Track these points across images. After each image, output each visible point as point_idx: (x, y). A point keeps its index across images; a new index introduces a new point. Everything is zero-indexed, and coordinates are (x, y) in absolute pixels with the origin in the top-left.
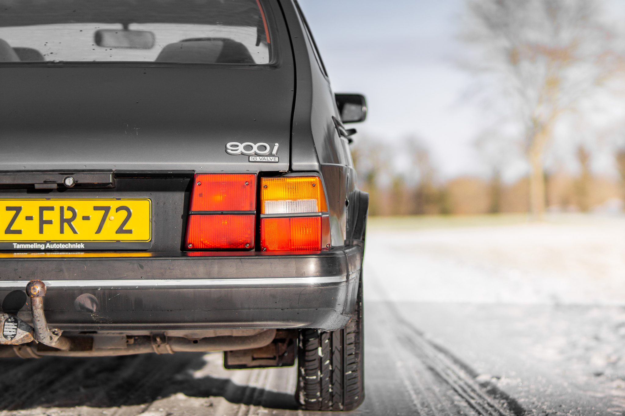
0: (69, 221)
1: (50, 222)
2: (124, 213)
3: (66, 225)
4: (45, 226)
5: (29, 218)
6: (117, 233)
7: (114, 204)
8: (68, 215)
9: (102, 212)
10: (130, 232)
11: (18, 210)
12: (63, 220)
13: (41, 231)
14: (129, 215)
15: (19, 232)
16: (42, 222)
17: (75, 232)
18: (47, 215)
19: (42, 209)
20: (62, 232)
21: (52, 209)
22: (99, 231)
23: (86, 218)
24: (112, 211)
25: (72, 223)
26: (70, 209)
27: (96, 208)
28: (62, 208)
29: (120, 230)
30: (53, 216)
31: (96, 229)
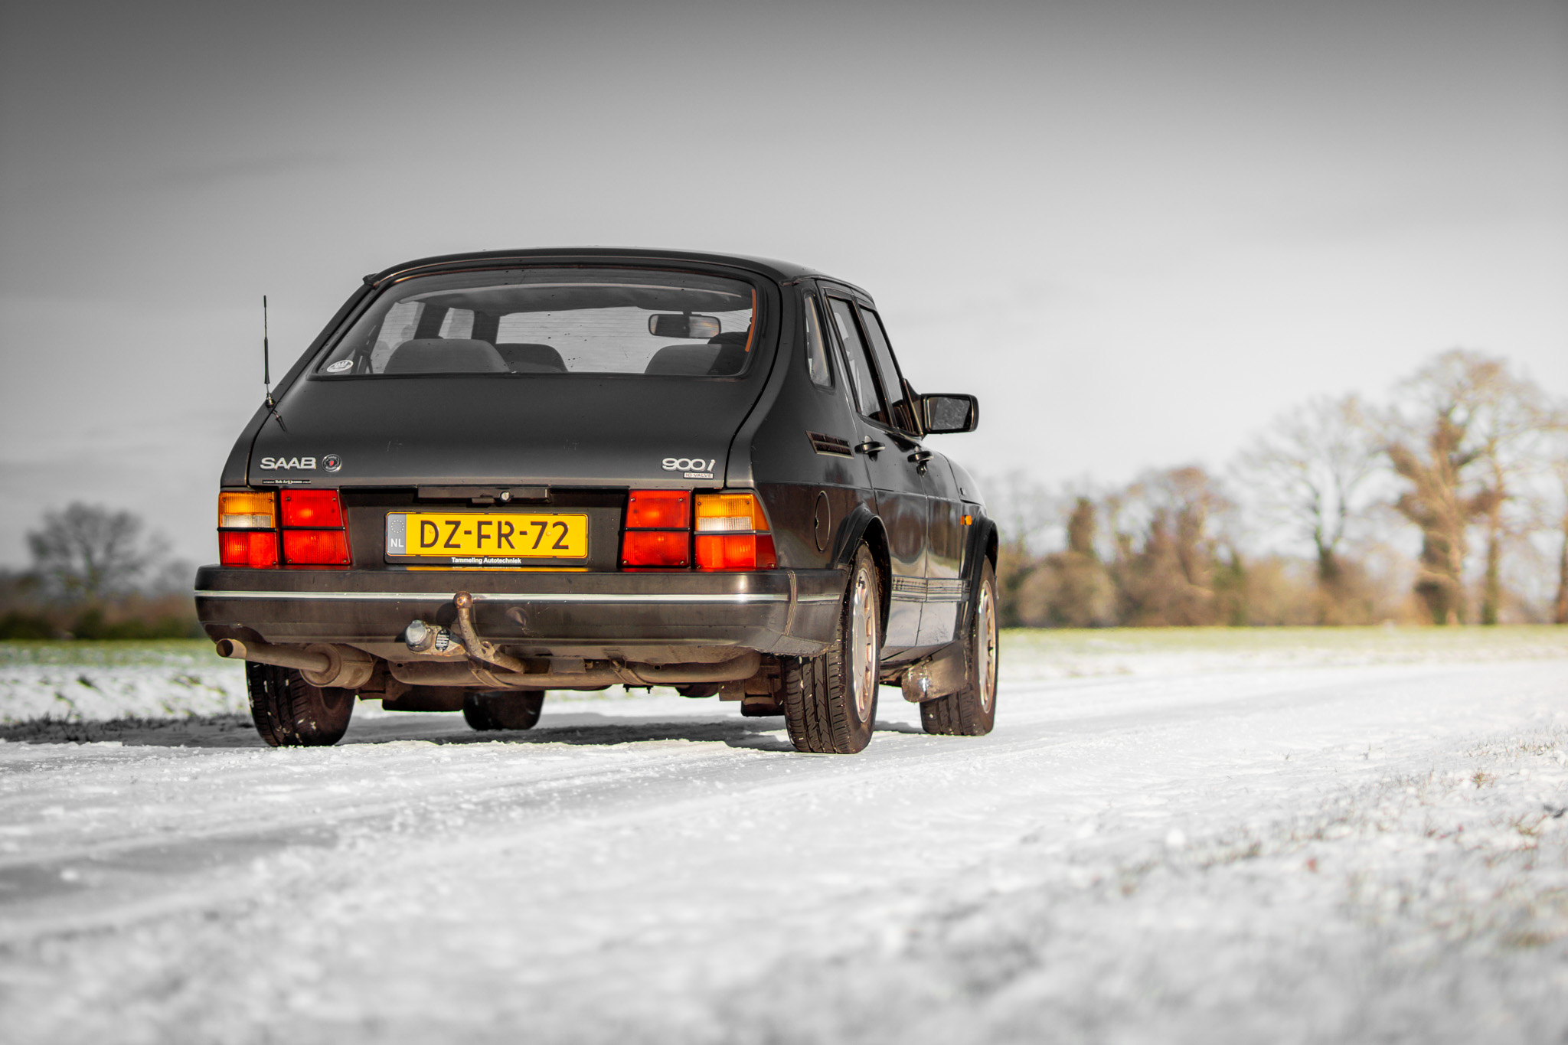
0: (507, 536)
1: (488, 537)
2: (561, 529)
3: (503, 539)
4: (483, 540)
5: (468, 533)
6: (553, 548)
7: (550, 519)
8: (506, 530)
9: (541, 527)
10: (566, 547)
11: (457, 524)
12: (500, 535)
13: (479, 546)
14: (566, 531)
15: (458, 546)
16: (480, 537)
17: (512, 547)
18: (485, 530)
19: (480, 524)
20: (499, 546)
21: (490, 523)
22: (535, 547)
23: (523, 533)
24: (549, 527)
25: (509, 538)
26: (507, 523)
27: (533, 523)
28: (500, 523)
29: (557, 546)
30: (491, 530)
31: (533, 545)
